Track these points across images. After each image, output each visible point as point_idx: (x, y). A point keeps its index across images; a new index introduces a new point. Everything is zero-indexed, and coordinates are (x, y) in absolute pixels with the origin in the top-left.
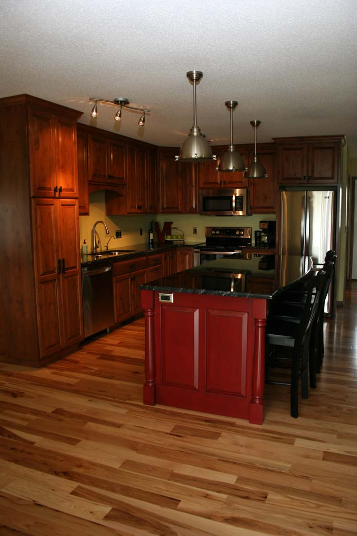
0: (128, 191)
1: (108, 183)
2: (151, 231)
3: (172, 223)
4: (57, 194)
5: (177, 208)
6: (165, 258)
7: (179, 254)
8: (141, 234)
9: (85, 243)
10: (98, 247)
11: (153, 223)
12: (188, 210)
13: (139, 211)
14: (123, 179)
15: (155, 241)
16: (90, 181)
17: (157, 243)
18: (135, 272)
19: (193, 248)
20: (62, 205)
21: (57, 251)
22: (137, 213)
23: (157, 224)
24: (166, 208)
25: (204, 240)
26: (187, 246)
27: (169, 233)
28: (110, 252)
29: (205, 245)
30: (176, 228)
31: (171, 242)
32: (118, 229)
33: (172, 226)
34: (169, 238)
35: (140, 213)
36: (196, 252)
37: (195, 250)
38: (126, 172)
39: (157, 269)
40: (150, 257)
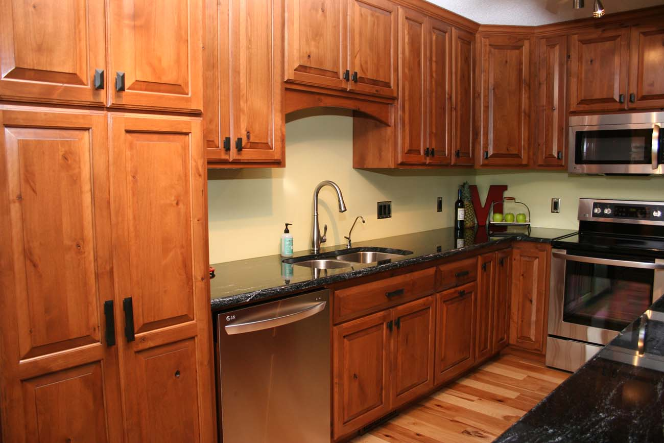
0: (400, 113)
1: (344, 91)
2: (459, 204)
3: (505, 188)
4: (108, 97)
5: (518, 156)
6: (485, 268)
7: (518, 257)
8: (440, 208)
9: (287, 231)
10: (324, 241)
11: (466, 186)
12: (540, 162)
13: (428, 161)
14: (387, 85)
15: (468, 224)
16: (289, 82)
17: (472, 228)
18: (400, 308)
19: (549, 247)
20: (128, 132)
21: (106, 274)
22: (424, 164)
23: (474, 189)
24: (494, 156)
25: (575, 226)
26: (537, 240)
27: (499, 210)
28: (353, 253)
29: (575, 239)
30: (513, 199)
31: (502, 228)
32: (383, 199)
33: (506, 194)
34: (496, 219)
35: (430, 165)
36: (555, 255)
37: (555, 251)
38: (396, 70)
39: (462, 294)
40: (444, 268)
